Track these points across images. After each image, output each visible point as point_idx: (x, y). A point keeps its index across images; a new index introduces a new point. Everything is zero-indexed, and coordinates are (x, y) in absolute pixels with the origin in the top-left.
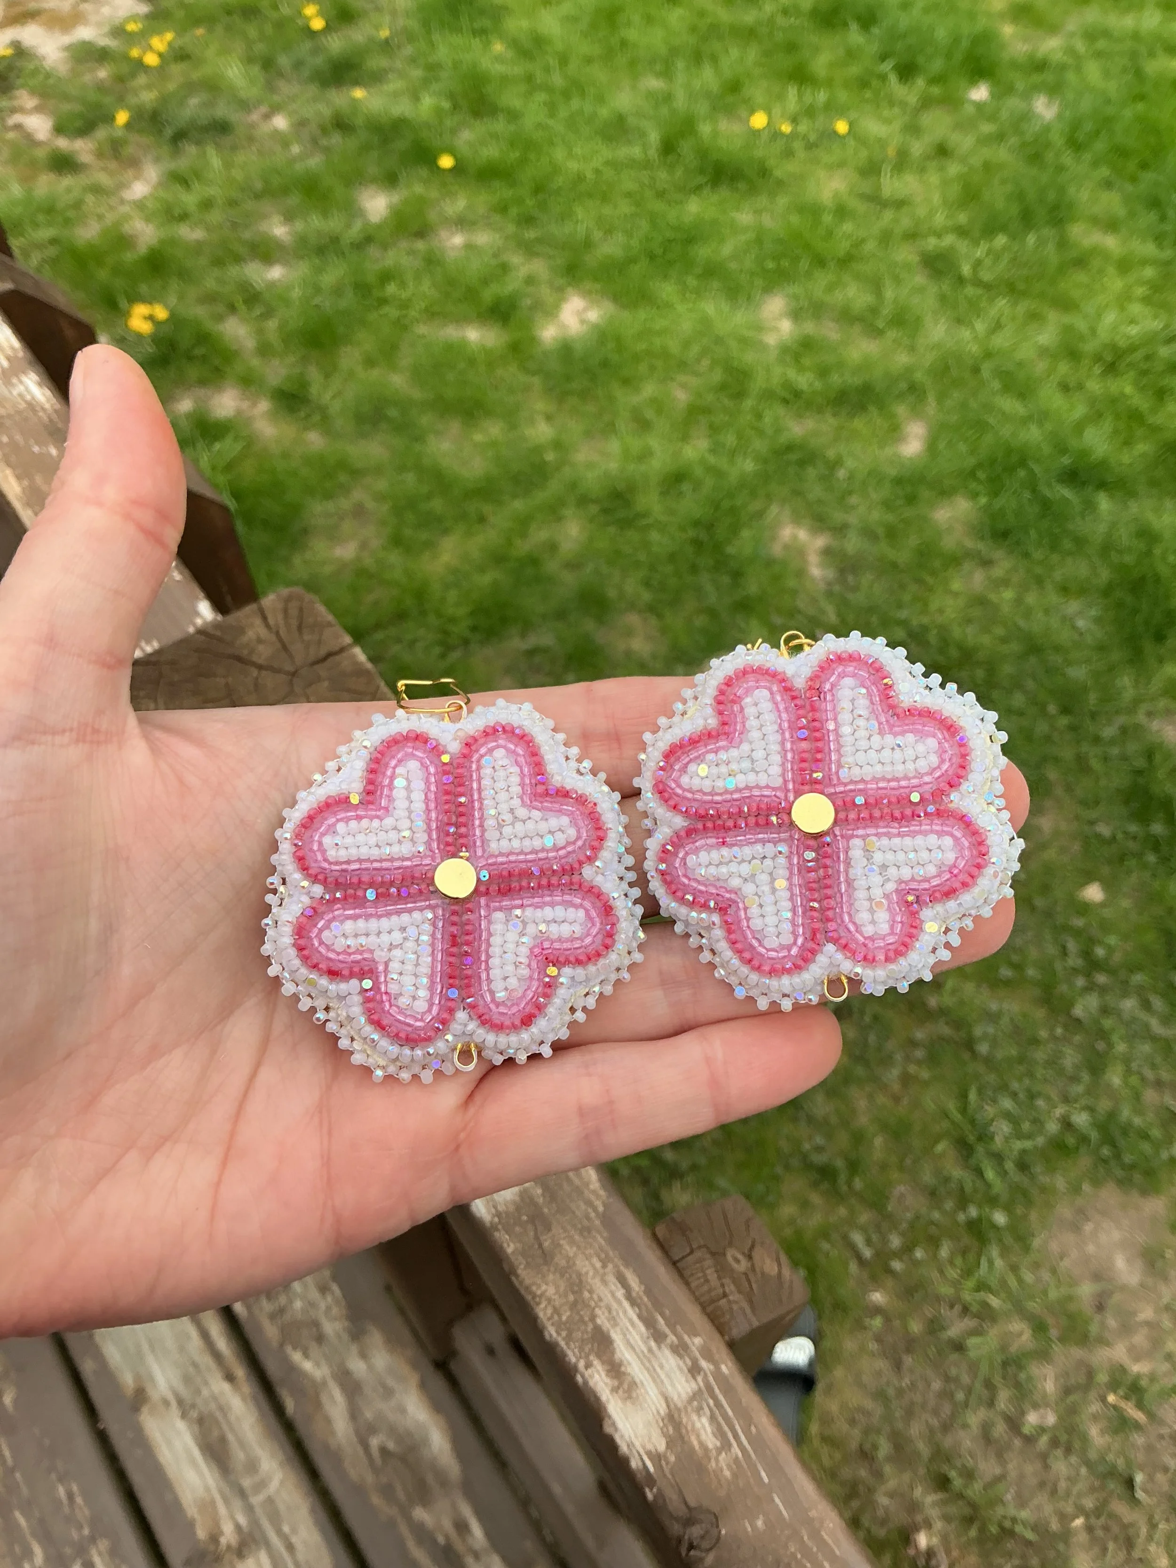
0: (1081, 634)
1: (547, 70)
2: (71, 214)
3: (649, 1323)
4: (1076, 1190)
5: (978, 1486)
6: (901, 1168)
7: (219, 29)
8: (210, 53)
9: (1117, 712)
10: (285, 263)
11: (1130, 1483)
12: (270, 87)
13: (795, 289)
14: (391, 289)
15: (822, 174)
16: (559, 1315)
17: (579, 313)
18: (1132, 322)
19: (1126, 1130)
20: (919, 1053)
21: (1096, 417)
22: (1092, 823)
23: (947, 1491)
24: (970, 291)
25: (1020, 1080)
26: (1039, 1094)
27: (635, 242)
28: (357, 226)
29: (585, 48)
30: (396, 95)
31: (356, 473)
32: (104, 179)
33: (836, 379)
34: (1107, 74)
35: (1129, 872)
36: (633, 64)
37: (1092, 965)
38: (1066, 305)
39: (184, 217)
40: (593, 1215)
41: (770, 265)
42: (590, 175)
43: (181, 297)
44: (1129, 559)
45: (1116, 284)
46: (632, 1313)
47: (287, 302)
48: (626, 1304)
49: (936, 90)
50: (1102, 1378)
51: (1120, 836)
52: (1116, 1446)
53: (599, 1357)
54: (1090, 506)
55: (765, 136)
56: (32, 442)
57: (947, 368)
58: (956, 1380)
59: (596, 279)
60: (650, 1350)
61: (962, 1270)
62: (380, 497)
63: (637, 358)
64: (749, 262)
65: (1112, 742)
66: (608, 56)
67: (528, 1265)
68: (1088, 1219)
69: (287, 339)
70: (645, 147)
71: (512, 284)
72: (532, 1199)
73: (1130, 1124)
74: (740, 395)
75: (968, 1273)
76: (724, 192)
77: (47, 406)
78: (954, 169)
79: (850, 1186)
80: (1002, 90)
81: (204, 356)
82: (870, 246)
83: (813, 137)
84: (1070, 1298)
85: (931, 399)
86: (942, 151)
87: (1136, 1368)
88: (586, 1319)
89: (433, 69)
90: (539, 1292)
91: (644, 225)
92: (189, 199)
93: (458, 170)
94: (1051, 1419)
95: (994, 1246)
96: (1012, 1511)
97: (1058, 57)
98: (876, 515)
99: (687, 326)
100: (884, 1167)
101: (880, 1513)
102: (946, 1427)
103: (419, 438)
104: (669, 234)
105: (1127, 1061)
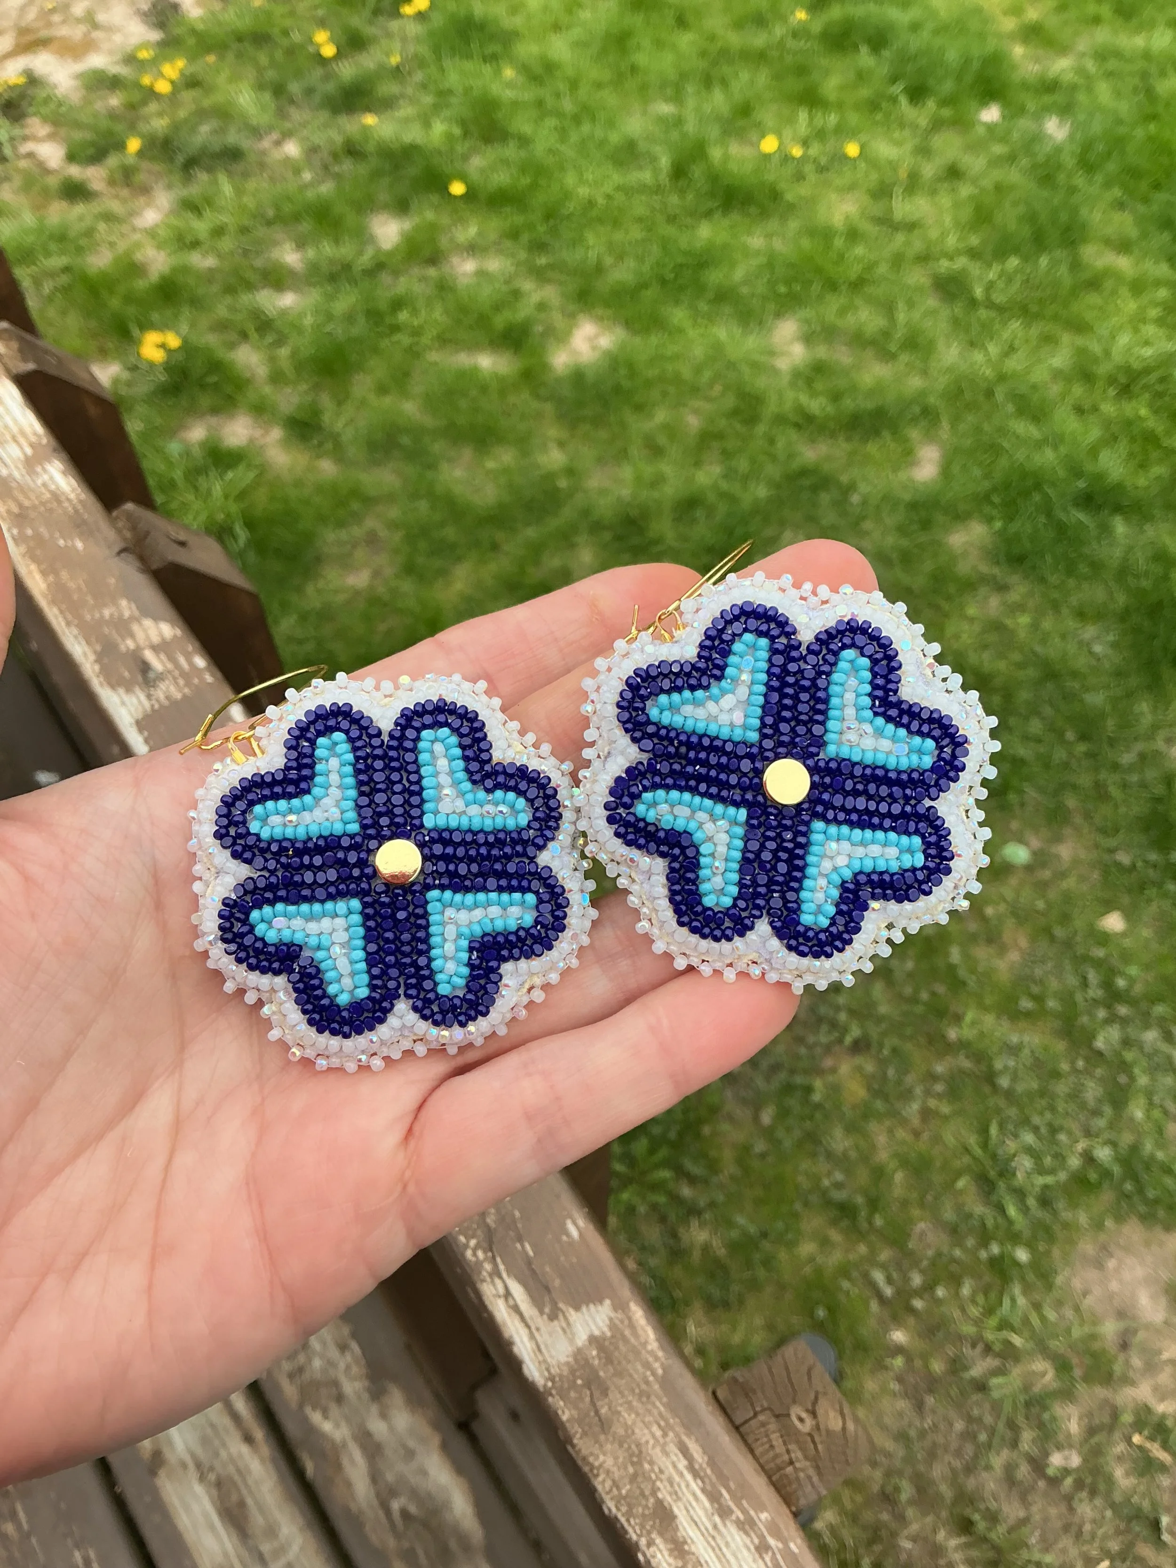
0: (1099, 659)
1: (558, 95)
2: (83, 242)
3: (714, 1497)
4: (1098, 1225)
5: (1001, 1529)
6: (922, 1205)
7: (230, 56)
8: (221, 79)
9: (1136, 739)
10: (295, 288)
11: (1156, 1525)
12: (281, 114)
13: (807, 313)
14: (403, 316)
15: (833, 196)
16: (618, 1488)
17: (590, 339)
18: (1147, 343)
19: (1149, 1164)
20: (939, 1088)
21: (1111, 440)
22: (1112, 851)
23: (971, 1534)
24: (983, 313)
25: (1041, 1114)
26: (1061, 1129)
27: (646, 268)
28: (369, 252)
29: (595, 73)
30: (407, 121)
31: (369, 501)
32: (116, 207)
33: (848, 404)
34: (1118, 94)
35: (1149, 901)
36: (643, 88)
37: (1113, 996)
38: (1080, 327)
39: (195, 244)
40: (651, 1378)
41: (782, 289)
42: (601, 201)
43: (193, 325)
44: (1145, 583)
45: (1131, 306)
46: (695, 1486)
47: (299, 330)
48: (689, 1477)
49: (946, 112)
50: (1127, 1418)
51: (1140, 864)
52: (1142, 1488)
53: (661, 1534)
54: (1105, 529)
55: (776, 160)
56: (57, 535)
57: (960, 391)
58: (979, 1420)
59: (607, 305)
60: (715, 1527)
61: (984, 1308)
62: (393, 525)
63: (649, 384)
64: (761, 288)
65: (1131, 769)
66: (618, 80)
67: (585, 1434)
68: (1111, 1255)
69: (299, 366)
70: (656, 171)
71: (524, 311)
72: (587, 1361)
73: (1152, 1157)
74: (752, 420)
75: (989, 1311)
76: (735, 217)
77: (72, 496)
78: (965, 190)
79: (870, 1223)
80: (1013, 111)
81: (216, 384)
82: (883, 269)
83: (823, 161)
84: (1093, 1337)
85: (945, 424)
86: (953, 173)
87: (1161, 1408)
88: (647, 1493)
89: (444, 94)
90: (596, 1464)
91: (655, 249)
92: (201, 227)
93: (470, 196)
94: (1075, 1461)
95: (1016, 1282)
96: (1037, 1556)
97: (1069, 77)
98: (890, 540)
99: (698, 352)
100: (905, 1204)
101: (903, 1557)
102: (969, 1469)
103: (432, 466)
104: (680, 260)
105: (1149, 1094)
